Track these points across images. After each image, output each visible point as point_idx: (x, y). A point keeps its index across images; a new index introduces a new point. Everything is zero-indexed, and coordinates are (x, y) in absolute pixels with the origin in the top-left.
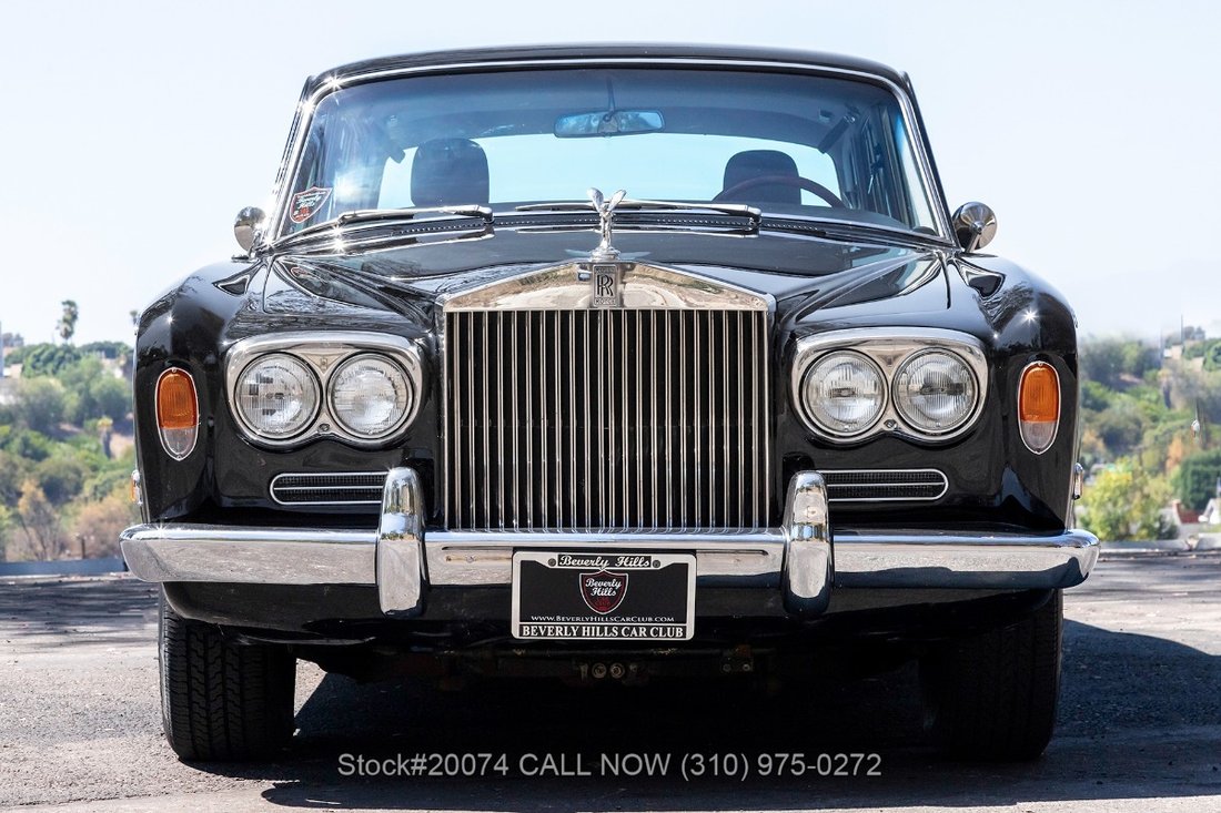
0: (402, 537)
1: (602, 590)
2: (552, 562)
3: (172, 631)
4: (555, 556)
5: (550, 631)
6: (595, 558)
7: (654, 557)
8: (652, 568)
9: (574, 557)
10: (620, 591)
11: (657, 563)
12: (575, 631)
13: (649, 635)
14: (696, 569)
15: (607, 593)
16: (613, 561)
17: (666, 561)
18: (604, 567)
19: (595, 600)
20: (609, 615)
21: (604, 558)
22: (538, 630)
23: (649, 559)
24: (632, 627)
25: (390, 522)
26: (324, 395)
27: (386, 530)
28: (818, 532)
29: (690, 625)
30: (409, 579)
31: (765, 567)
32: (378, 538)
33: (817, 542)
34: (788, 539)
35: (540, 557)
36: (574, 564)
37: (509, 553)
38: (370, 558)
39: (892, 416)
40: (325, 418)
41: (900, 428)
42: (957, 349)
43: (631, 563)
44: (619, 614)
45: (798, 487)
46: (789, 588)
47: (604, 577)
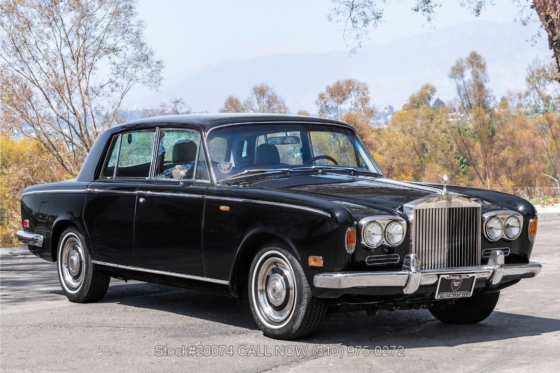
0: (416, 273)
1: (456, 284)
2: (447, 278)
4: (448, 276)
5: (443, 296)
6: (456, 276)
7: (469, 275)
8: (468, 278)
10: (459, 285)
11: (469, 276)
12: (448, 296)
13: (463, 296)
14: (476, 276)
15: (457, 285)
16: (460, 276)
17: (471, 275)
18: (458, 278)
19: (455, 288)
20: (455, 291)
21: (458, 276)
22: (441, 296)
23: (467, 275)
24: (460, 294)
25: (413, 269)
26: (384, 233)
27: (413, 271)
28: (502, 266)
29: (472, 292)
30: (415, 285)
31: (487, 276)
32: (410, 273)
33: (501, 268)
34: (495, 268)
35: (445, 277)
36: (452, 278)
37: (437, 276)
38: (406, 279)
39: (504, 234)
40: (384, 240)
41: (505, 237)
42: (517, 216)
43: (464, 277)
44: (458, 291)
45: (498, 254)
46: (492, 281)
47: (457, 281)
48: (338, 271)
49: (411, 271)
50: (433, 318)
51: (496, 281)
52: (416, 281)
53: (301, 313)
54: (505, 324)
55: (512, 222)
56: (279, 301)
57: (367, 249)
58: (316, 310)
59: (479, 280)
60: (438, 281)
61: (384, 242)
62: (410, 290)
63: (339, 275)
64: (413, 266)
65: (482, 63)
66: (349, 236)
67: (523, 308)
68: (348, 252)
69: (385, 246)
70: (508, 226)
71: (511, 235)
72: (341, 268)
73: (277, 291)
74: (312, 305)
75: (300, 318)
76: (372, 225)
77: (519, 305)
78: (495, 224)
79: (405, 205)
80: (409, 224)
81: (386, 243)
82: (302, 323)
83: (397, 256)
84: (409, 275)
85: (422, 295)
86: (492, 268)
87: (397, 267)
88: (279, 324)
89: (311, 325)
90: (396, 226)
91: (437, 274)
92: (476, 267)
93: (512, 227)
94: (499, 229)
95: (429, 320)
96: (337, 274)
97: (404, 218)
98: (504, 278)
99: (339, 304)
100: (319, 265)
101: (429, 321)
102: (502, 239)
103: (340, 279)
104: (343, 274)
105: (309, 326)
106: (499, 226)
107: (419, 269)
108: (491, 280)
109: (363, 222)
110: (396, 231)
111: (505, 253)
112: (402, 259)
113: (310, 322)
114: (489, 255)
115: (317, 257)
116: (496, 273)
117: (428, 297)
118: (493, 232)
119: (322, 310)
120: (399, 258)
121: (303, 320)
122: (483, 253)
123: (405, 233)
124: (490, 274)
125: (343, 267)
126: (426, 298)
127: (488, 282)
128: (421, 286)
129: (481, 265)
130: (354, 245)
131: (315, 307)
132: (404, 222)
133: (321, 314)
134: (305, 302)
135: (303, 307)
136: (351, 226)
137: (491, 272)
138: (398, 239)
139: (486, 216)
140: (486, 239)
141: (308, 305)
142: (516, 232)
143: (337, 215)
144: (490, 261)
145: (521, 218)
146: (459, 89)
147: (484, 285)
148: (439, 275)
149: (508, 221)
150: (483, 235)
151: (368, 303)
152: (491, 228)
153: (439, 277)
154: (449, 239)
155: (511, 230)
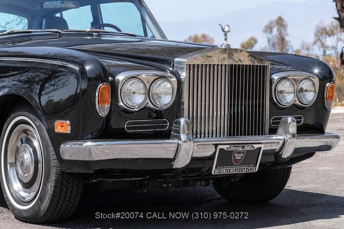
0: (187, 142)
1: (238, 157)
2: (227, 148)
3: (57, 178)
4: (228, 146)
5: (222, 171)
6: (239, 146)
7: (254, 145)
8: (252, 149)
9: (234, 146)
10: (242, 157)
11: (254, 147)
12: (228, 171)
13: (247, 171)
14: (263, 147)
15: (239, 158)
16: (243, 147)
17: (256, 146)
18: (240, 149)
19: (235, 160)
20: (237, 165)
21: (241, 146)
22: (219, 171)
23: (252, 146)
24: (243, 169)
25: (183, 137)
26: (148, 93)
27: (183, 139)
28: (293, 136)
29: (257, 167)
30: (186, 157)
31: (277, 147)
32: (180, 142)
33: (293, 139)
34: (286, 138)
35: (225, 147)
36: (233, 149)
37: (214, 146)
38: (175, 149)
39: (296, 99)
40: (148, 101)
41: (298, 103)
42: (311, 78)
43: (247, 148)
44: (241, 164)
45: (289, 122)
46: (282, 154)
47: (239, 153)
48: (88, 139)
49: (181, 140)
50: (219, 196)
51: (287, 154)
52: (187, 152)
53: (49, 192)
54: (297, 203)
55: (306, 85)
56: (28, 177)
57: (127, 113)
58: (67, 187)
59: (266, 153)
60: (215, 153)
61: (148, 103)
62: (181, 163)
63: (89, 144)
64: (184, 133)
65: (285, 24)
66: (101, 94)
67: (316, 186)
68: (101, 115)
69: (149, 109)
70: (301, 90)
71: (305, 101)
72: (92, 135)
73: (25, 165)
74: (62, 182)
75: (48, 197)
76: (132, 81)
77: (312, 183)
78: (286, 87)
79: (176, 59)
80: (180, 82)
81: (150, 105)
82: (50, 204)
83: (166, 122)
84: (178, 144)
85: (198, 170)
86: (282, 137)
87: (166, 135)
88: (27, 204)
89: (62, 206)
90: (163, 85)
91: (214, 144)
92: (263, 137)
93: (306, 91)
94: (291, 93)
95: (214, 198)
96: (86, 142)
97: (174, 75)
98: (296, 150)
99: (94, 181)
100: (65, 132)
101: (214, 200)
102: (294, 105)
103: (90, 148)
104: (94, 142)
105: (60, 207)
106: (291, 89)
107: (191, 138)
108: (280, 153)
109: (120, 77)
110: (163, 90)
111: (298, 122)
112: (171, 125)
113: (61, 202)
114: (278, 123)
115: (64, 121)
116: (287, 145)
117: (205, 173)
118: (284, 96)
119: (75, 187)
120: (168, 124)
121: (52, 200)
122: (271, 121)
123: (175, 92)
124: (280, 145)
125: (95, 133)
126: (202, 173)
127: (277, 154)
128: (194, 159)
129: (269, 134)
130: (107, 106)
131: (66, 184)
132: (174, 79)
133: (74, 192)
134: (53, 177)
135: (50, 184)
136: (102, 82)
137: (281, 142)
138: (166, 100)
139: (276, 77)
140: (275, 104)
141: (57, 181)
142: (310, 97)
143: (88, 68)
144: (280, 130)
145: (316, 81)
146: (269, 40)
147: (272, 159)
148: (216, 146)
149: (301, 84)
150: (271, 99)
151: (130, 179)
152: (281, 92)
153: (216, 148)
154: (231, 102)
155: (304, 95)
